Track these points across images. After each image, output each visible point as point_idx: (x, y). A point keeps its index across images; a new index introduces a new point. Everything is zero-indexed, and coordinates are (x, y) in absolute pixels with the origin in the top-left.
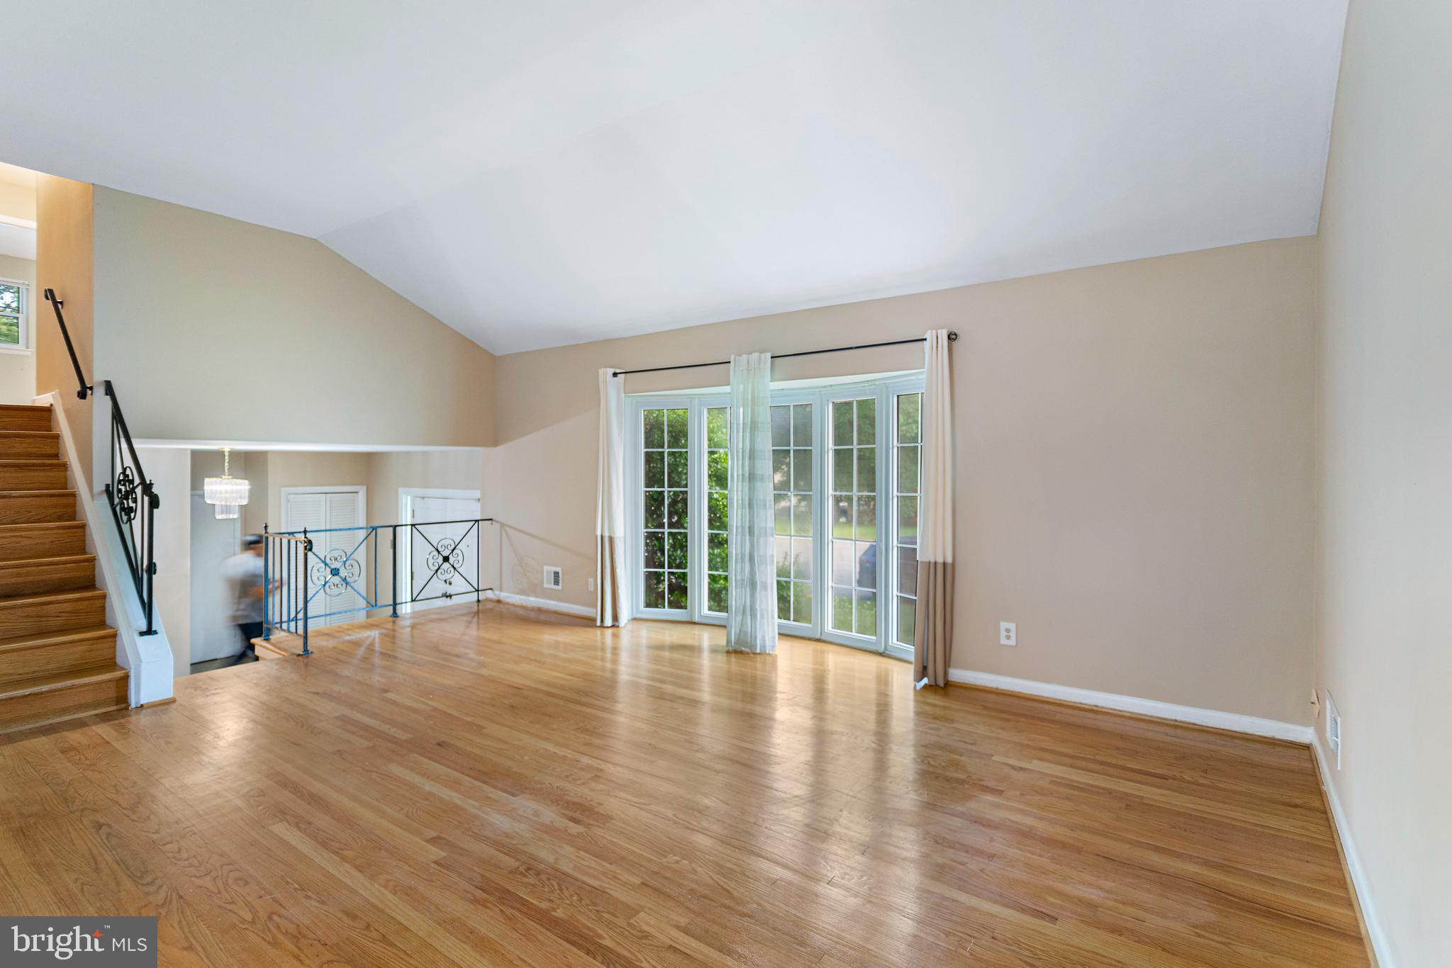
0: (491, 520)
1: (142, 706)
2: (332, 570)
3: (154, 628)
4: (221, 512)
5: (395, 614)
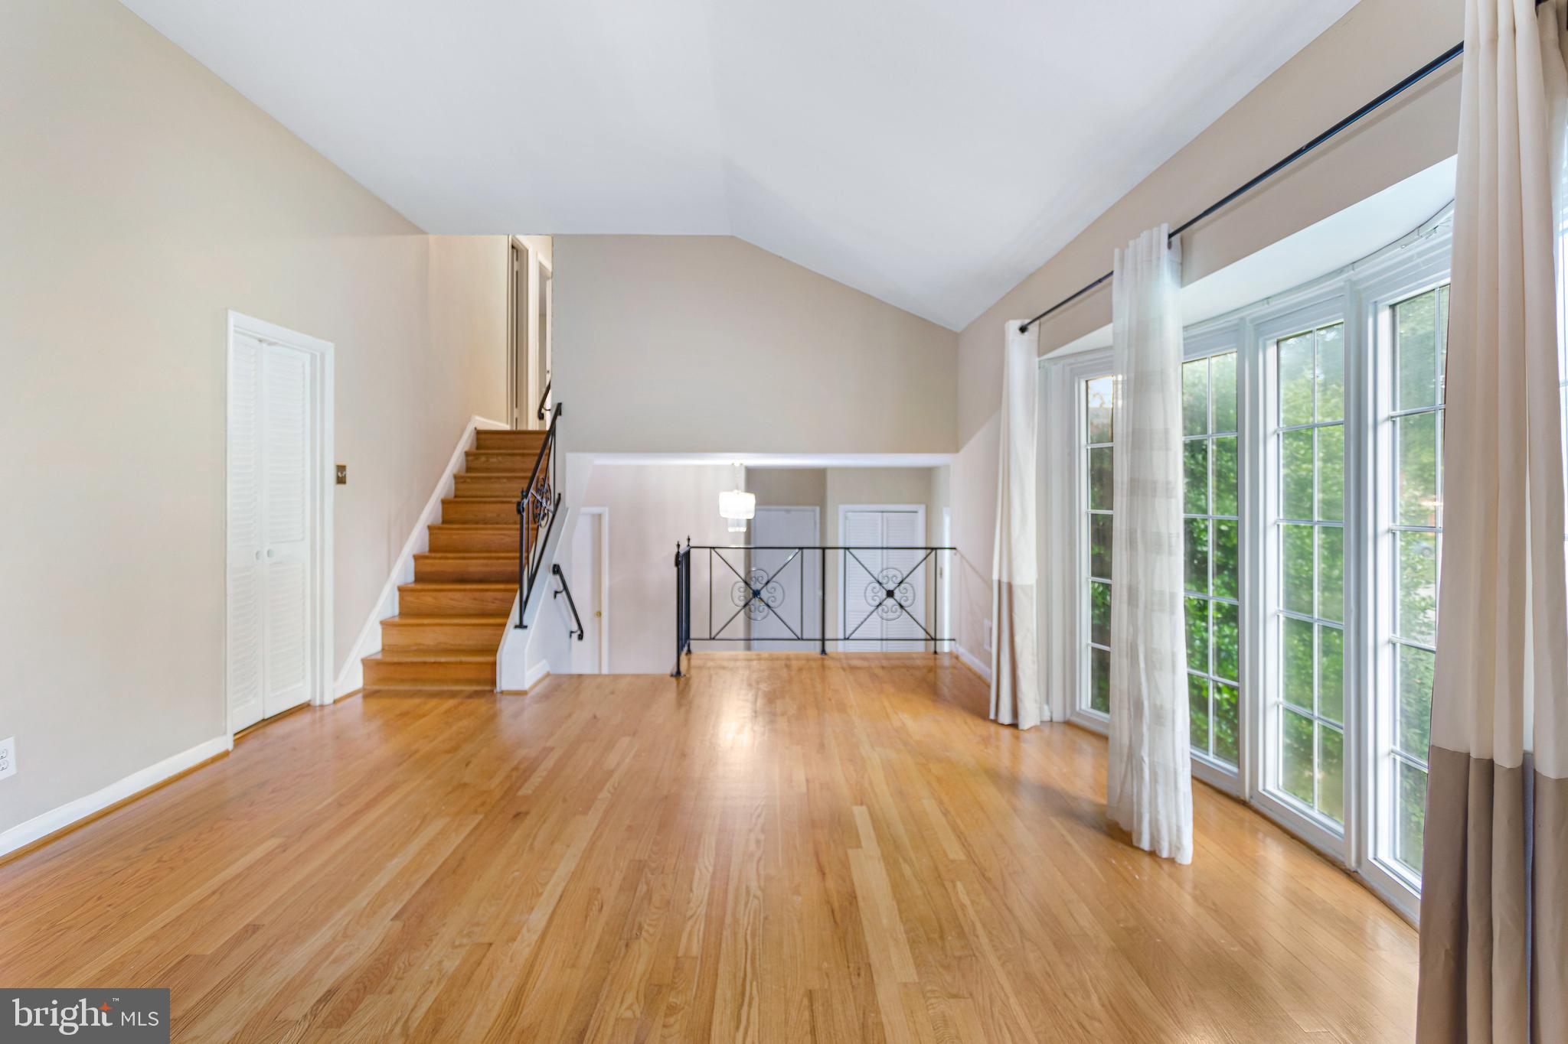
0: (955, 549)
1: (502, 692)
2: (754, 591)
3: (525, 623)
4: (733, 526)
5: (823, 651)
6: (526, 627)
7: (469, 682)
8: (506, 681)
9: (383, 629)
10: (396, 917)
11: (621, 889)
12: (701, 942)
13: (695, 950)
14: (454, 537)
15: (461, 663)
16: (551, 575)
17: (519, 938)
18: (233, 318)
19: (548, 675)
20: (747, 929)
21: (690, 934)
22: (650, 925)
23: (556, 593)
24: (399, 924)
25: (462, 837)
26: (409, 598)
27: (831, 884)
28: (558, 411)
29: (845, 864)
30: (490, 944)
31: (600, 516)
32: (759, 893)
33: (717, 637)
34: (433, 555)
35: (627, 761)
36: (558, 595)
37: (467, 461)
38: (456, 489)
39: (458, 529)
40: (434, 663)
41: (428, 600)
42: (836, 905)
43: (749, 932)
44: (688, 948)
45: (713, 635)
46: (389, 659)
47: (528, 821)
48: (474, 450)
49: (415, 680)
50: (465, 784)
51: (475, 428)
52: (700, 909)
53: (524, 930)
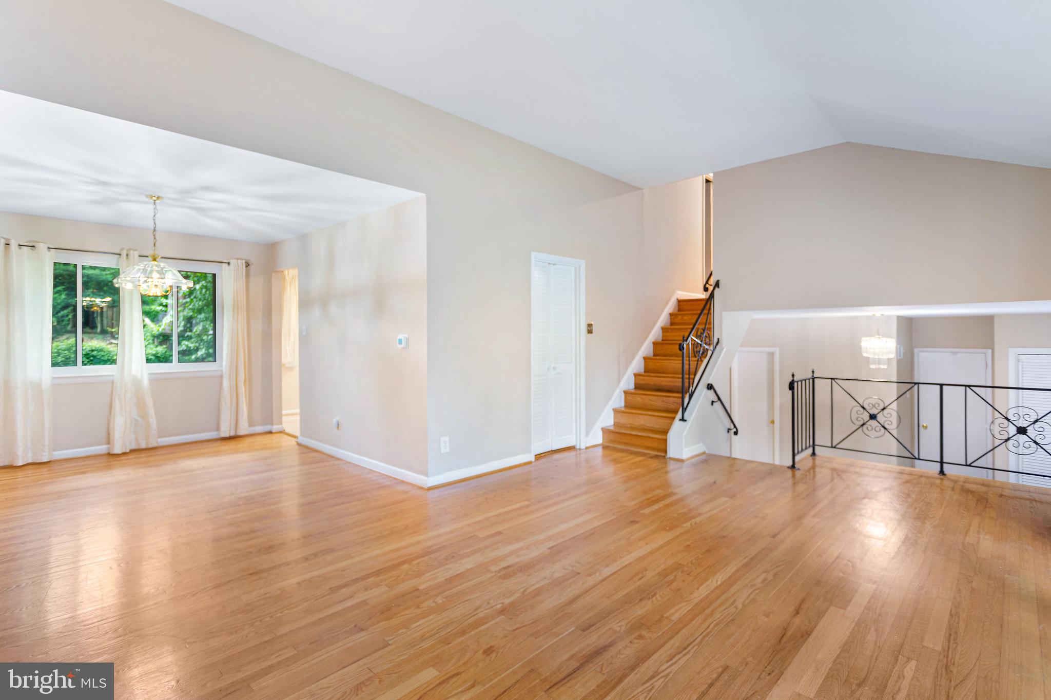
1: (670, 458)
2: (870, 414)
3: (685, 418)
4: (874, 363)
5: (942, 472)
6: (686, 421)
7: (654, 449)
8: (672, 452)
9: (614, 413)
10: (550, 548)
11: (659, 574)
12: (682, 615)
13: (675, 618)
14: (657, 364)
15: (648, 437)
16: (705, 390)
17: (593, 576)
18: (534, 255)
19: (704, 453)
20: (715, 620)
21: (679, 609)
22: (660, 596)
23: (713, 402)
24: (550, 551)
25: (599, 524)
26: (630, 398)
27: (797, 621)
28: (717, 284)
29: (820, 615)
30: (579, 573)
31: (773, 354)
32: (740, 607)
33: (837, 447)
34: (647, 374)
35: (715, 511)
36: (714, 404)
37: (671, 319)
38: (663, 336)
39: (660, 359)
40: (635, 435)
41: (639, 400)
42: (789, 633)
43: (715, 623)
44: (672, 615)
45: (834, 445)
46: (617, 430)
47: (636, 526)
48: (677, 312)
49: (626, 444)
50: (618, 500)
51: (677, 299)
52: (695, 600)
53: (598, 574)
